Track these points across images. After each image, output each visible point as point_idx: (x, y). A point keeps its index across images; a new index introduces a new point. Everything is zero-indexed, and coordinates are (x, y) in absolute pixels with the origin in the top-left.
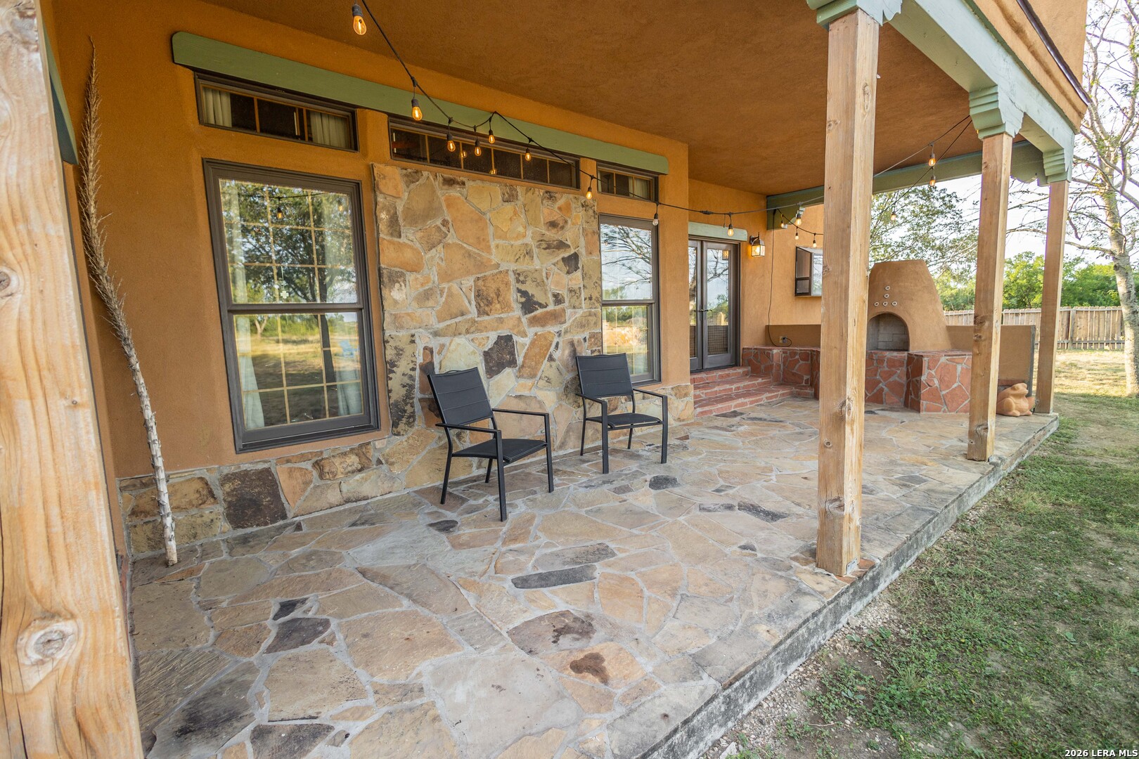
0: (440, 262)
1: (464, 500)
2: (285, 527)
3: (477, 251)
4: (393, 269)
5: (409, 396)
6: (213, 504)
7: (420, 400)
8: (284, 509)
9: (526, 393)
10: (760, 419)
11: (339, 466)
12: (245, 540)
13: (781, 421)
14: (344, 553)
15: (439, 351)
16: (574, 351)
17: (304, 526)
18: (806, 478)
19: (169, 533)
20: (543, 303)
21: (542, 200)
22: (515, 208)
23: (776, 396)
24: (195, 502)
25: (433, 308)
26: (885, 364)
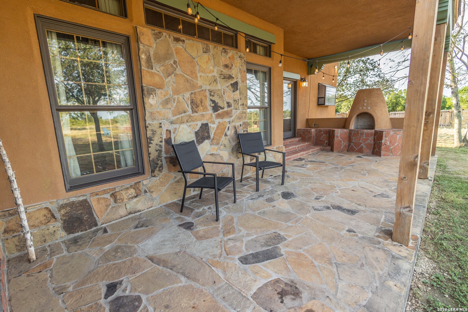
0: (173, 84)
1: (192, 210)
2: (97, 231)
3: (191, 79)
4: (149, 87)
5: (159, 156)
6: (55, 222)
7: (165, 158)
8: (96, 221)
9: (215, 152)
10: (314, 161)
11: (125, 195)
12: (75, 241)
13: (323, 162)
14: (136, 246)
15: (174, 132)
16: (236, 131)
17: (108, 230)
18: (353, 190)
19: (29, 243)
20: (222, 107)
21: (221, 53)
22: (209, 57)
23: (315, 150)
24: (43, 222)
25: (170, 109)
26: (364, 135)
